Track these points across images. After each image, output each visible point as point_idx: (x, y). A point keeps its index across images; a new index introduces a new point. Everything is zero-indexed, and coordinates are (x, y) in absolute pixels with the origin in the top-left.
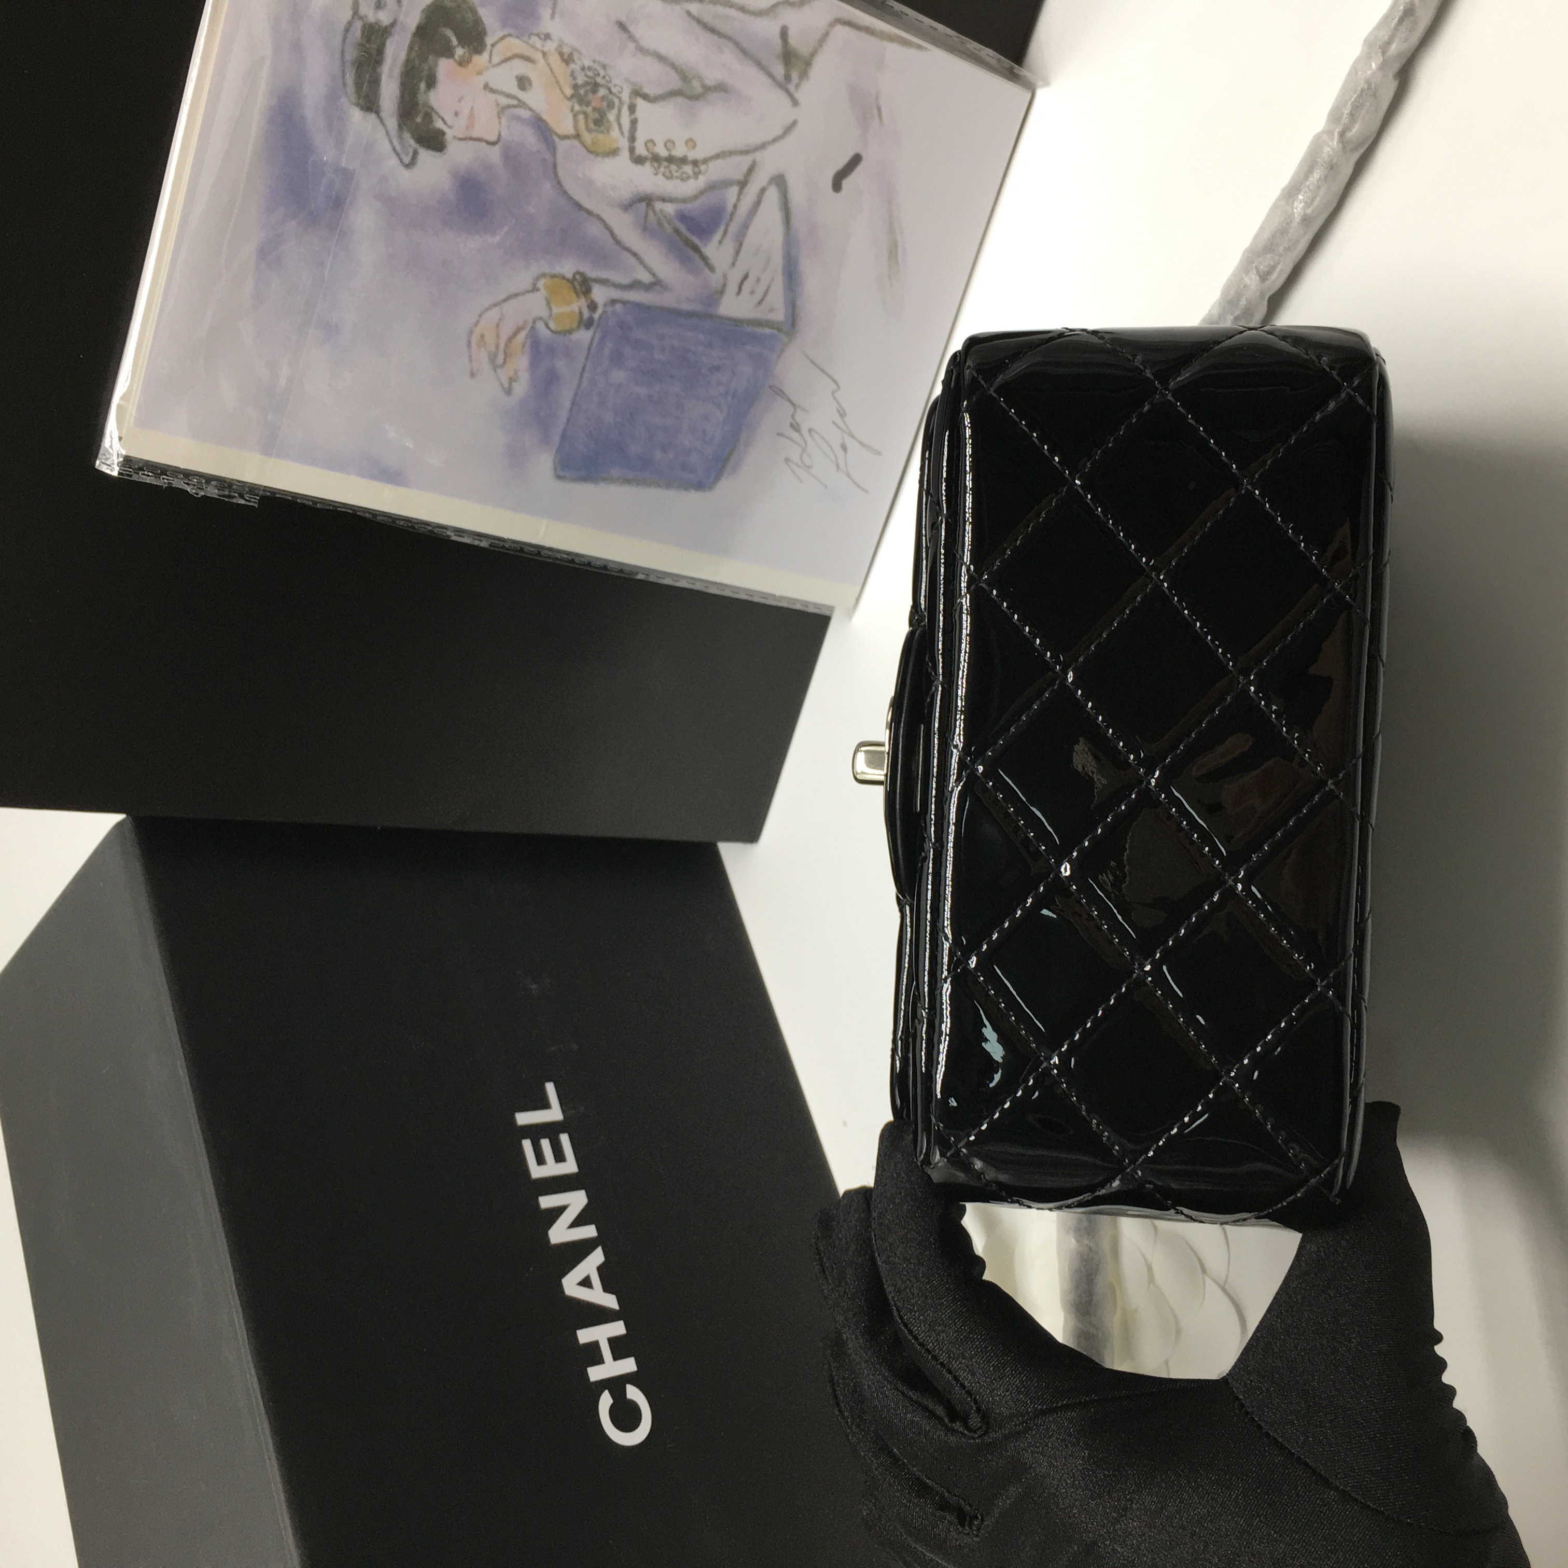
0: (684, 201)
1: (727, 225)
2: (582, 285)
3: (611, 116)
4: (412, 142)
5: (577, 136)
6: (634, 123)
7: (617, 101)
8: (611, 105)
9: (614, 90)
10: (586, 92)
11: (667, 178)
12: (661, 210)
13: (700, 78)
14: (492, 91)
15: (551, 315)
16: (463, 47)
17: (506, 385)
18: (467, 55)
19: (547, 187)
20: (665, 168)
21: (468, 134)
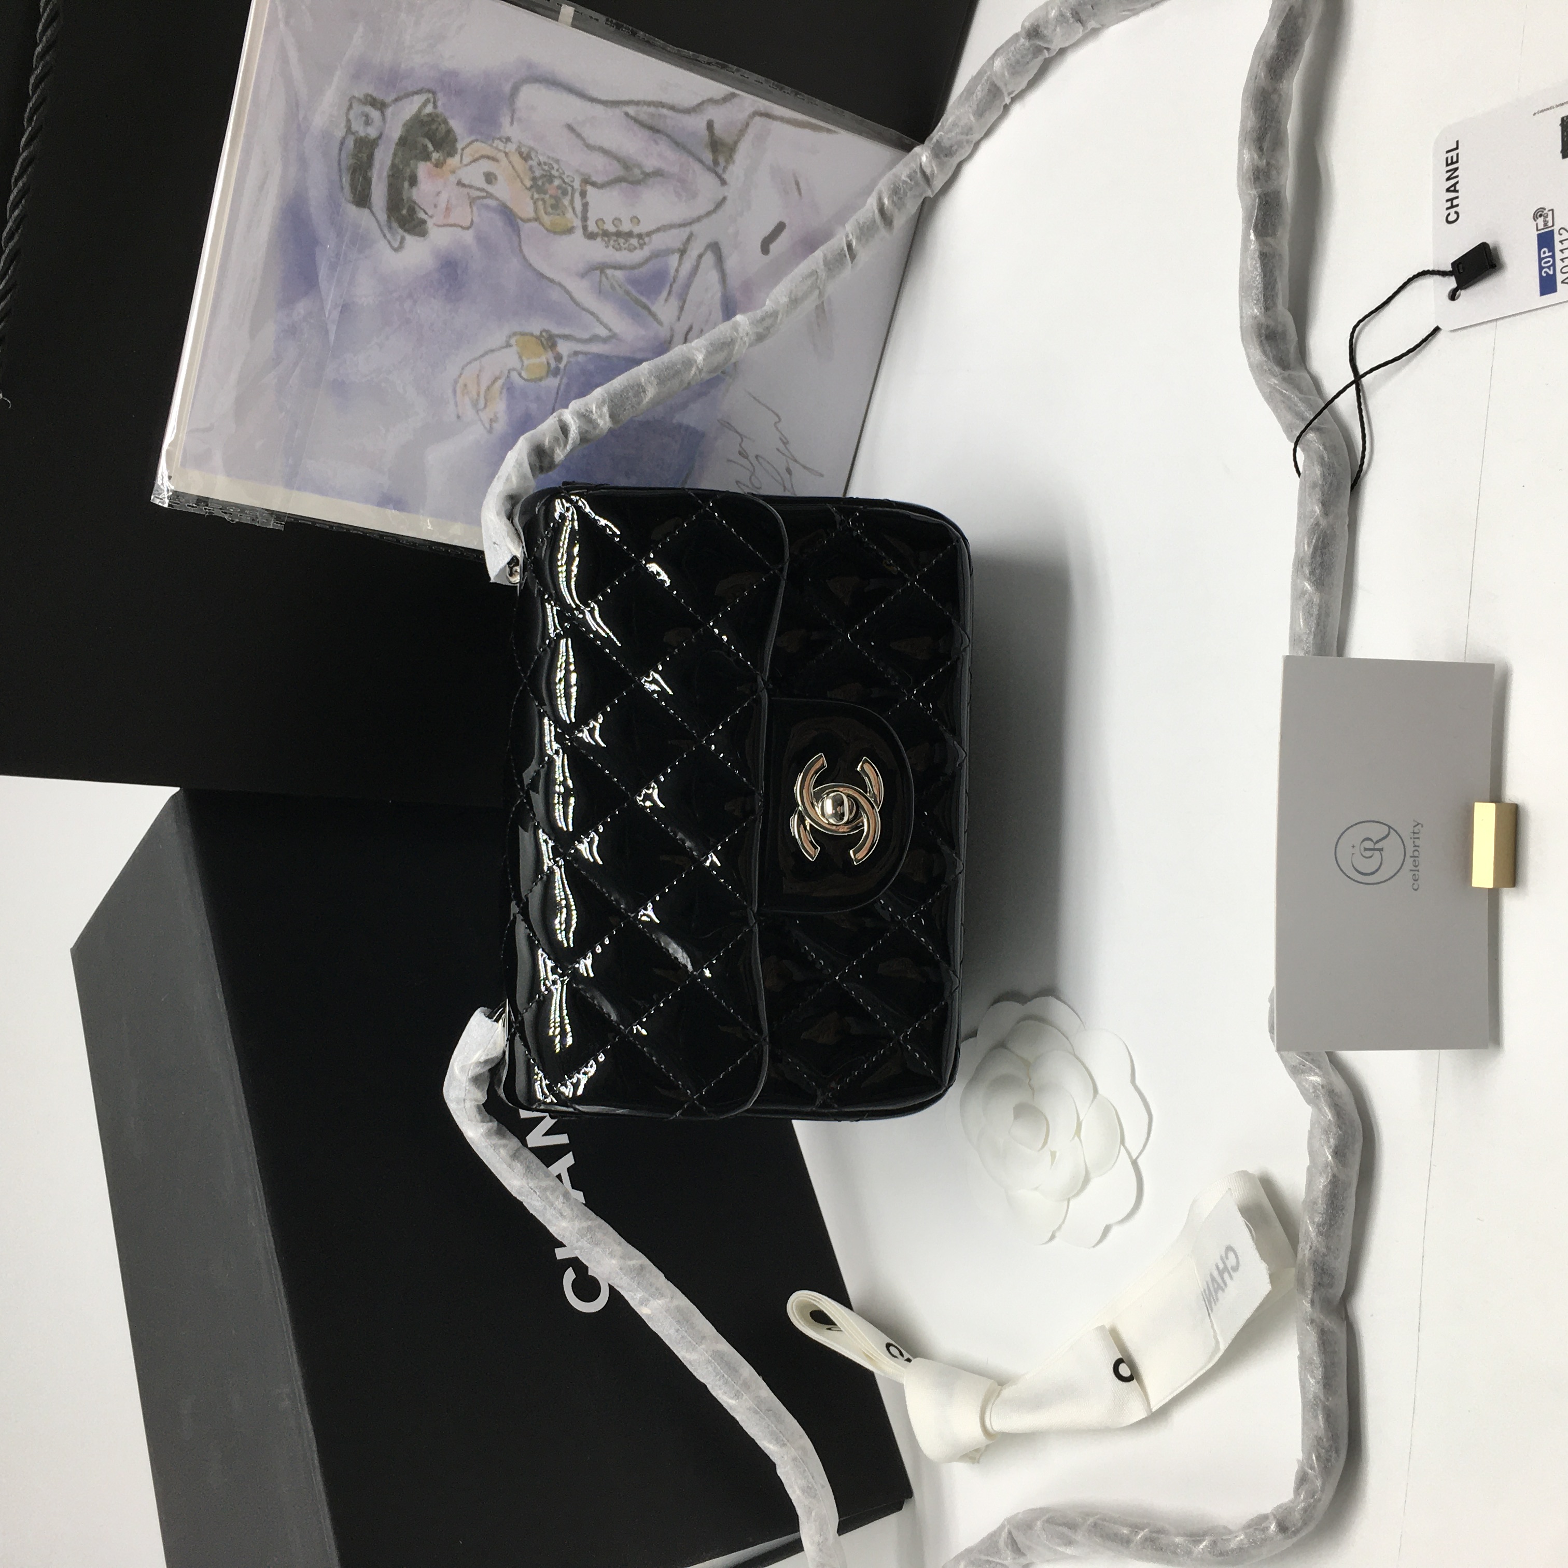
0: (633, 267)
1: (671, 286)
2: (549, 341)
3: (566, 201)
4: (400, 231)
5: (537, 219)
6: (585, 206)
7: (569, 189)
8: (565, 193)
9: (566, 180)
10: (543, 184)
11: (617, 250)
12: (613, 276)
13: (639, 166)
14: (464, 185)
15: (523, 365)
16: (438, 152)
17: (488, 426)
18: (442, 158)
19: (515, 263)
20: (615, 241)
21: (445, 222)
